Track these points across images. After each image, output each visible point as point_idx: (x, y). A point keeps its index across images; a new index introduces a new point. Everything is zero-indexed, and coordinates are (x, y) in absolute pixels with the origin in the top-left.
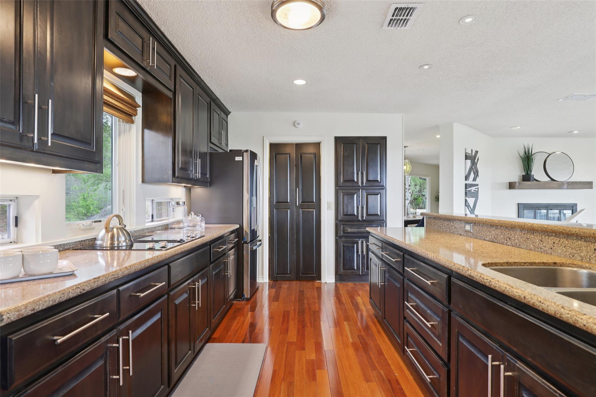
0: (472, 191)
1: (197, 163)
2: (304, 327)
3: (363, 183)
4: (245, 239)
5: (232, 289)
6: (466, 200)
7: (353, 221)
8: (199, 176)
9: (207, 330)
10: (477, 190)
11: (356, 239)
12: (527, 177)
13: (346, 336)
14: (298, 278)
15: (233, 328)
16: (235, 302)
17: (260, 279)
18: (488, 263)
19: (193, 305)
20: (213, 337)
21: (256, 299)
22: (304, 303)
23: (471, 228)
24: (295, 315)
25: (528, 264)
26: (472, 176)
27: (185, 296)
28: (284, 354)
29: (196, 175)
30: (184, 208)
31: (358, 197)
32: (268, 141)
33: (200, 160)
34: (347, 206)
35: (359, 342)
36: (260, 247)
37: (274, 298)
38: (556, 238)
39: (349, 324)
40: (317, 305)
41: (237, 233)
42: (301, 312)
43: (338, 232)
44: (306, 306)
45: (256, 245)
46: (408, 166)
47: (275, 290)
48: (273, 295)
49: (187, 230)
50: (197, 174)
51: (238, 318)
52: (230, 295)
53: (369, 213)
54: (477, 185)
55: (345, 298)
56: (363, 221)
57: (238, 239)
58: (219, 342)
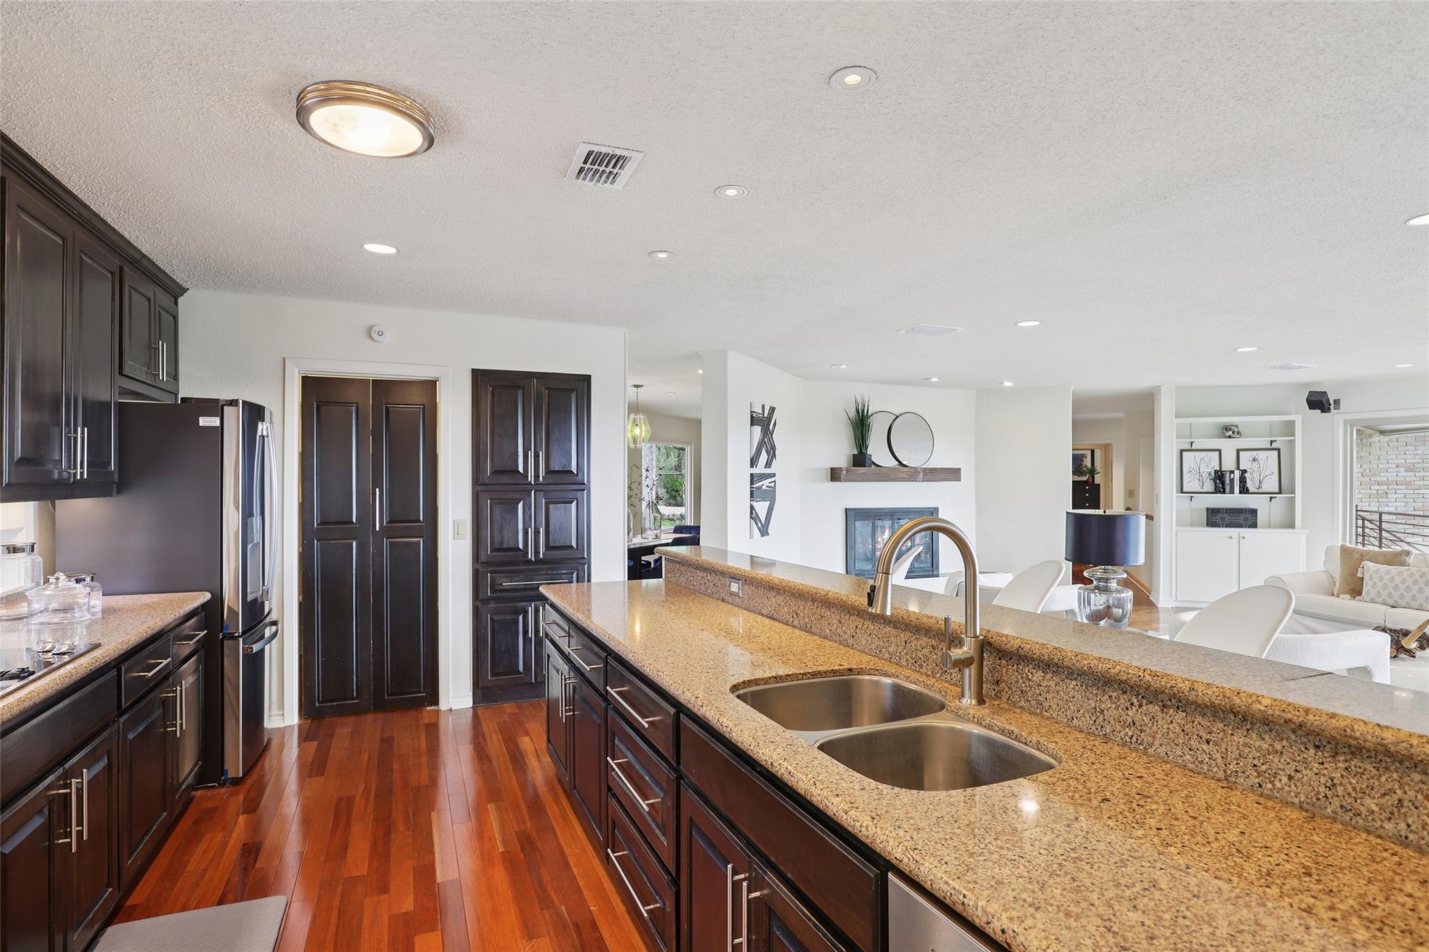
0: (764, 487)
1: (76, 439)
2: (388, 833)
3: (539, 476)
4: (227, 628)
5: (188, 764)
6: (752, 508)
7: (516, 564)
8: (82, 474)
9: (107, 894)
10: (772, 485)
11: (523, 604)
12: (860, 460)
13: (491, 840)
14: (380, 706)
15: (190, 867)
16: (198, 793)
17: (274, 718)
18: (744, 682)
19: (60, 841)
20: (129, 903)
21: (262, 777)
22: (392, 770)
23: (739, 589)
24: (366, 806)
25: (809, 675)
26: (764, 457)
27: (38, 822)
28: (335, 913)
29: (72, 471)
30: (33, 562)
31: (527, 509)
32: (296, 371)
33: (86, 429)
34: (501, 531)
35: (519, 848)
36: (274, 642)
37: (312, 768)
38: (859, 620)
39: (499, 809)
40: (425, 771)
41: (203, 614)
42: (384, 796)
43: (481, 589)
44: (396, 776)
45: (262, 637)
46: (644, 428)
47: (316, 743)
48: (310, 760)
49: (41, 623)
50: (75, 468)
51: (208, 837)
52: (181, 780)
53: (551, 544)
54: (774, 475)
55: (495, 745)
56: (538, 561)
57: (206, 632)
58: (148, 917)
